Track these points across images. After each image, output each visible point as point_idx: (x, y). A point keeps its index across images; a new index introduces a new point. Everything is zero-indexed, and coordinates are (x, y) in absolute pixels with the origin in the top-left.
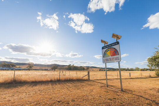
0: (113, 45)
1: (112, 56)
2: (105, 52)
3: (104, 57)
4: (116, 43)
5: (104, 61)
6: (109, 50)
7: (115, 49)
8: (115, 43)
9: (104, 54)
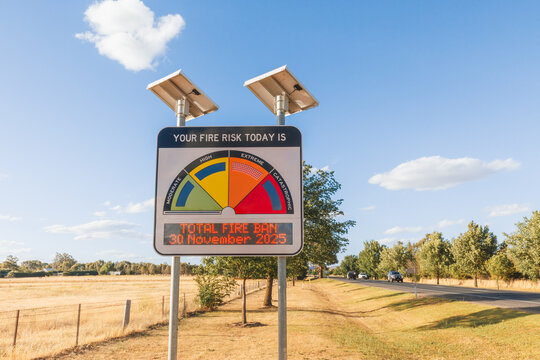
0: (256, 137)
1: (239, 210)
2: (182, 175)
3: (167, 207)
4: (282, 137)
5: (167, 242)
6: (220, 167)
7: (267, 166)
8: (276, 130)
9: (175, 184)
